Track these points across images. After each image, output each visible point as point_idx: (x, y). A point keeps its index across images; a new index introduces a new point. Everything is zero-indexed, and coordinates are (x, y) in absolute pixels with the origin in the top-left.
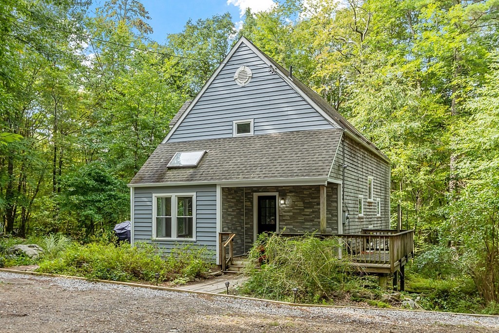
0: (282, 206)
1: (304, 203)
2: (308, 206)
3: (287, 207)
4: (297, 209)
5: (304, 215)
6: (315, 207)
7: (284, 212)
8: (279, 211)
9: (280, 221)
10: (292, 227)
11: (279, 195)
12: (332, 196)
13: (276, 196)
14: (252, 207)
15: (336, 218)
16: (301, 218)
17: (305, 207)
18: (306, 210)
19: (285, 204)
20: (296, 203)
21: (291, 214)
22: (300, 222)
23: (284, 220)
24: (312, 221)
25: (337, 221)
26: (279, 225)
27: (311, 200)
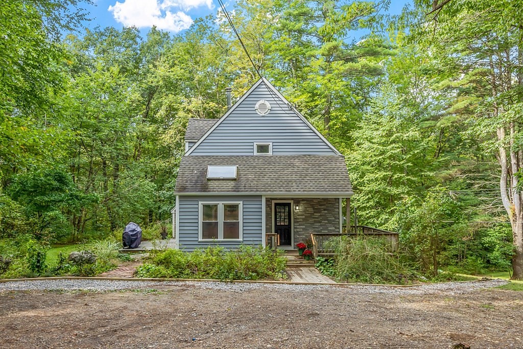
0: (296, 211)
1: (314, 209)
2: (317, 211)
3: (300, 212)
4: (309, 214)
5: (314, 218)
6: (323, 212)
7: (298, 216)
8: (294, 215)
9: (295, 222)
10: (304, 227)
11: (294, 203)
12: (335, 204)
13: (290, 203)
14: (271, 211)
15: (338, 220)
16: (311, 220)
17: (315, 212)
18: (315, 214)
19: (299, 209)
20: (308, 209)
21: (304, 217)
22: (310, 223)
23: (298, 222)
24: (320, 222)
25: (339, 222)
26: (294, 225)
27: (319, 207)
